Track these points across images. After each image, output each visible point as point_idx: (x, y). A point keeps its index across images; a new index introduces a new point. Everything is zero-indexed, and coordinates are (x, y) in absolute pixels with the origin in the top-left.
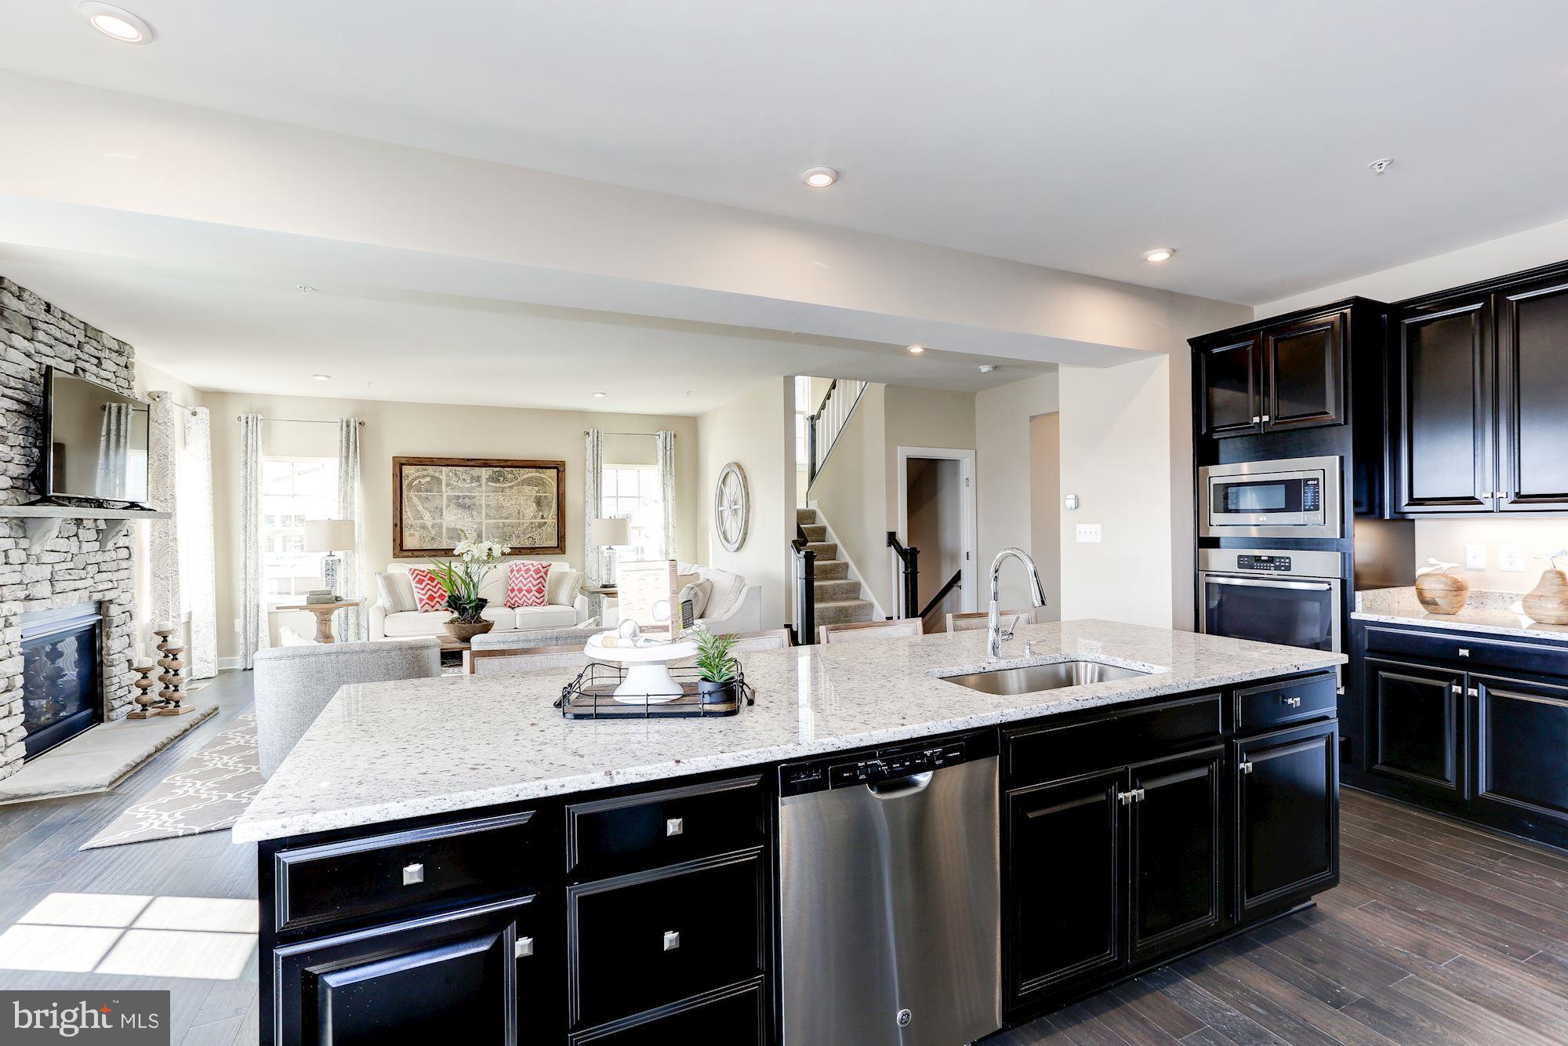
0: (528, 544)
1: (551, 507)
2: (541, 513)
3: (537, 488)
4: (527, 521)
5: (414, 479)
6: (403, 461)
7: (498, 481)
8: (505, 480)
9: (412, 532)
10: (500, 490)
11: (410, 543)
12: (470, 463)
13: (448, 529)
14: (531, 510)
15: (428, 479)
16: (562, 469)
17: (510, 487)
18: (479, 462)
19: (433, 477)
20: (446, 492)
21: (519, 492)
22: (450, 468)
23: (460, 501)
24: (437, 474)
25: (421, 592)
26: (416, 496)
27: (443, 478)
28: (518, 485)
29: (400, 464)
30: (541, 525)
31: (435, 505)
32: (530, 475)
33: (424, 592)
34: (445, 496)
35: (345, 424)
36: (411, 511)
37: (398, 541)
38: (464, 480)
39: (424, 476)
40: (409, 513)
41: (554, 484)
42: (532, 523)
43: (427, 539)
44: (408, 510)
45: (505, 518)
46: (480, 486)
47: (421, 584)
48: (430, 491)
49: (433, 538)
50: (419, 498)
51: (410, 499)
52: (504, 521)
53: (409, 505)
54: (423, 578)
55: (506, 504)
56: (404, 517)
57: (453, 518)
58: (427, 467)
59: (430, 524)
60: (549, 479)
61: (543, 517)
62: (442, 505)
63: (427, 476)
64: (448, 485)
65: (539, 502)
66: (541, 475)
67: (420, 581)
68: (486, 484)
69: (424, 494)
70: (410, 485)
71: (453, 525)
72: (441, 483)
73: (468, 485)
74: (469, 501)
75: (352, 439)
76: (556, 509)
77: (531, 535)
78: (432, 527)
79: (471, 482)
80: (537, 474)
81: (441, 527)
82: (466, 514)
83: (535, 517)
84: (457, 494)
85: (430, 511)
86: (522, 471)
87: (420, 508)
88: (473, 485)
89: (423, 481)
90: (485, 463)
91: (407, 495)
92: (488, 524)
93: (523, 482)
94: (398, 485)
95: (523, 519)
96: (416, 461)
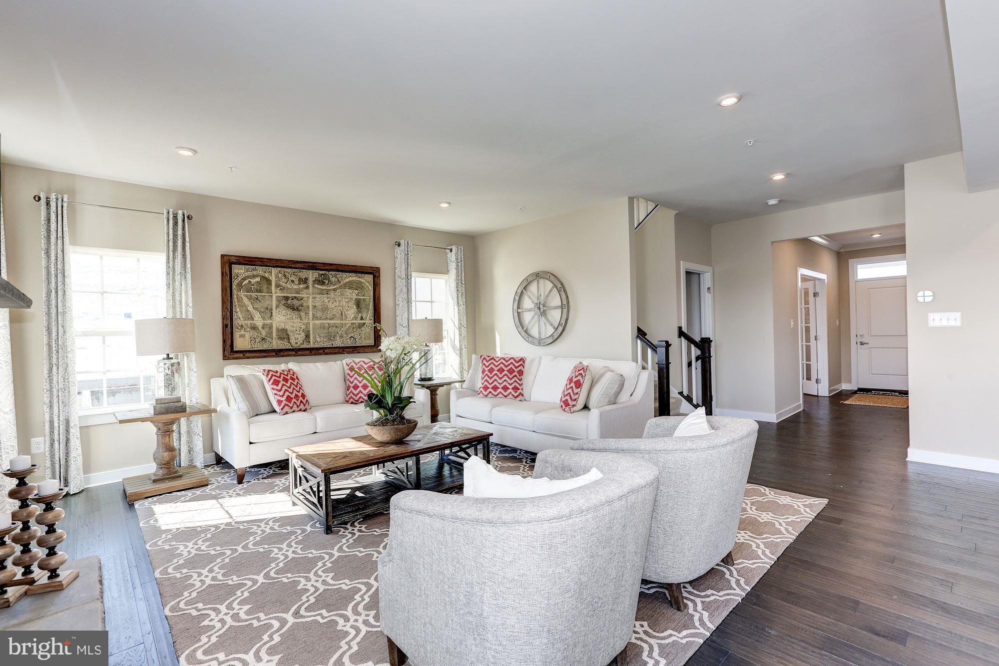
0: (349, 343)
1: (368, 309)
2: (360, 315)
3: (357, 292)
4: (348, 322)
5: (244, 279)
6: (233, 260)
7: (323, 283)
8: (330, 283)
9: (242, 332)
10: (325, 292)
11: (241, 343)
12: (299, 265)
13: (278, 330)
14: (352, 312)
15: (258, 279)
16: (378, 275)
17: (334, 290)
18: (307, 265)
19: (263, 278)
20: (276, 293)
21: (342, 295)
22: (279, 269)
23: (289, 302)
24: (267, 275)
25: (278, 393)
26: (246, 296)
27: (273, 279)
28: (340, 288)
29: (229, 262)
30: (361, 326)
31: (265, 306)
32: (351, 279)
33: (281, 393)
34: (274, 297)
35: (171, 216)
36: (241, 312)
37: (229, 342)
38: (293, 281)
39: (254, 276)
40: (239, 313)
41: (371, 288)
42: (353, 324)
43: (257, 340)
44: (238, 310)
45: (330, 319)
46: (307, 288)
47: (277, 385)
48: (260, 291)
49: (263, 339)
50: (250, 298)
51: (240, 300)
52: (329, 321)
53: (239, 305)
54: (278, 379)
55: (331, 305)
56: (234, 317)
57: (283, 318)
58: (257, 267)
59: (261, 324)
60: (367, 283)
61: (362, 319)
62: (272, 306)
63: (257, 276)
64: (277, 286)
65: (358, 304)
66: (361, 280)
67: (276, 383)
68: (313, 286)
69: (254, 294)
70: (240, 285)
71: (282, 326)
72: (270, 284)
73: (296, 287)
74: (297, 302)
75: (180, 232)
76: (373, 311)
77: (352, 335)
78: (263, 328)
79: (299, 284)
80: (357, 279)
81: (271, 327)
82: (295, 314)
83: (355, 318)
84: (285, 295)
85: (260, 312)
86: (345, 275)
87: (250, 308)
88: (302, 286)
89: (253, 281)
90: (312, 266)
91: (237, 295)
92: (314, 325)
93: (345, 286)
94: (228, 284)
95: (346, 320)
96: (246, 261)
